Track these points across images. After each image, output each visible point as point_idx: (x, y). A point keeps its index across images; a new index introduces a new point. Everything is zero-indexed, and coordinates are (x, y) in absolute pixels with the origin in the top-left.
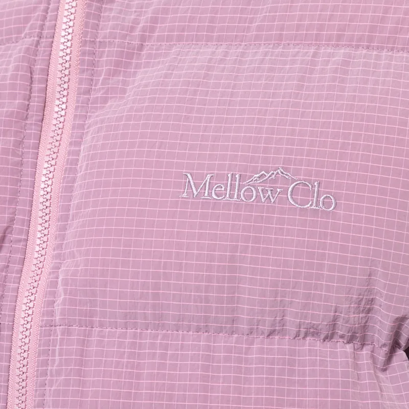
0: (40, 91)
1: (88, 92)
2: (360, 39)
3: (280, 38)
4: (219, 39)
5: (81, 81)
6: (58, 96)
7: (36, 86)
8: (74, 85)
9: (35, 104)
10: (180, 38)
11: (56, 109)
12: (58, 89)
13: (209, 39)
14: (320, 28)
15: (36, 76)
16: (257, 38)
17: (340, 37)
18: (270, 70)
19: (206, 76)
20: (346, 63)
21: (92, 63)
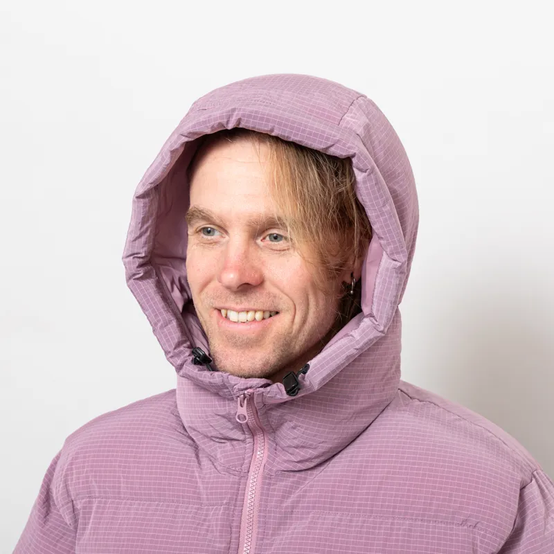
0: (236, 539)
1: (262, 539)
2: (418, 515)
3: (371, 511)
4: (337, 510)
5: (258, 533)
6: (246, 541)
7: (234, 536)
8: (255, 535)
9: (233, 546)
10: (314, 508)
11: (245, 549)
12: (246, 537)
13: (331, 509)
14: (395, 507)
15: (234, 530)
16: (359, 511)
17: (406, 514)
18: (368, 533)
19: (331, 535)
20: (410, 530)
21: (265, 523)
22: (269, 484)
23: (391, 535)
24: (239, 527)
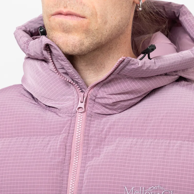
0: (69, 153)
1: (86, 154)
2: (186, 138)
3: (156, 136)
4: (134, 136)
5: (83, 150)
6: (75, 155)
7: (67, 151)
8: (81, 151)
9: (67, 158)
10: (119, 135)
11: (75, 160)
12: (75, 153)
13: (130, 136)
14: (171, 133)
15: (67, 148)
16: (148, 136)
17: (178, 137)
18: (153, 148)
19: (130, 150)
20: (181, 147)
21: (88, 144)
22: (90, 120)
23: (168, 149)
24: (71, 146)
